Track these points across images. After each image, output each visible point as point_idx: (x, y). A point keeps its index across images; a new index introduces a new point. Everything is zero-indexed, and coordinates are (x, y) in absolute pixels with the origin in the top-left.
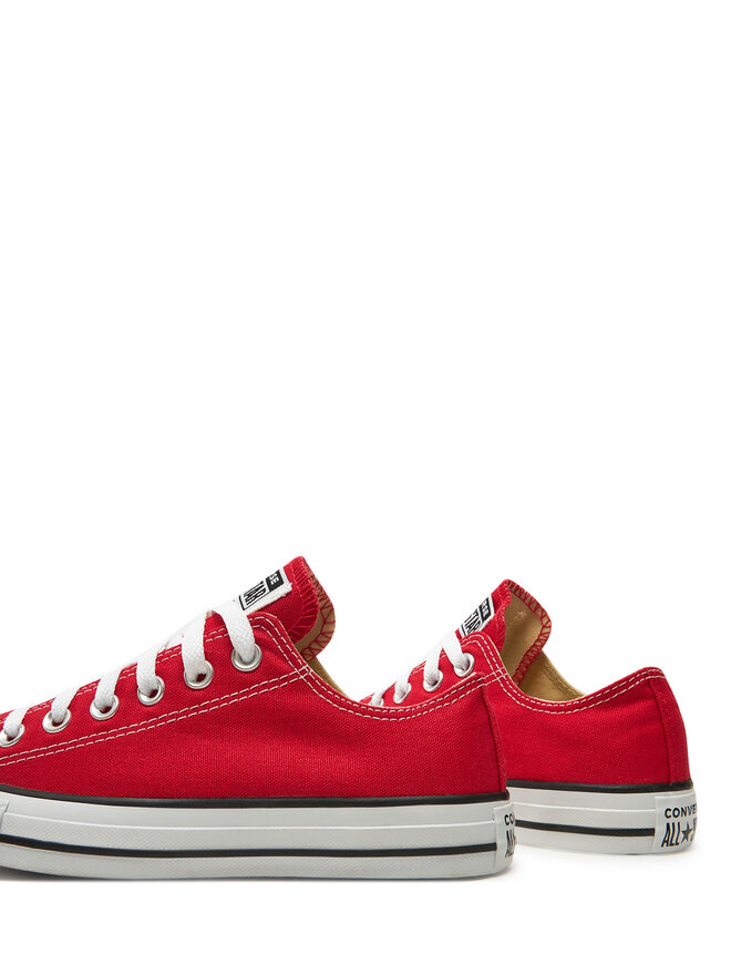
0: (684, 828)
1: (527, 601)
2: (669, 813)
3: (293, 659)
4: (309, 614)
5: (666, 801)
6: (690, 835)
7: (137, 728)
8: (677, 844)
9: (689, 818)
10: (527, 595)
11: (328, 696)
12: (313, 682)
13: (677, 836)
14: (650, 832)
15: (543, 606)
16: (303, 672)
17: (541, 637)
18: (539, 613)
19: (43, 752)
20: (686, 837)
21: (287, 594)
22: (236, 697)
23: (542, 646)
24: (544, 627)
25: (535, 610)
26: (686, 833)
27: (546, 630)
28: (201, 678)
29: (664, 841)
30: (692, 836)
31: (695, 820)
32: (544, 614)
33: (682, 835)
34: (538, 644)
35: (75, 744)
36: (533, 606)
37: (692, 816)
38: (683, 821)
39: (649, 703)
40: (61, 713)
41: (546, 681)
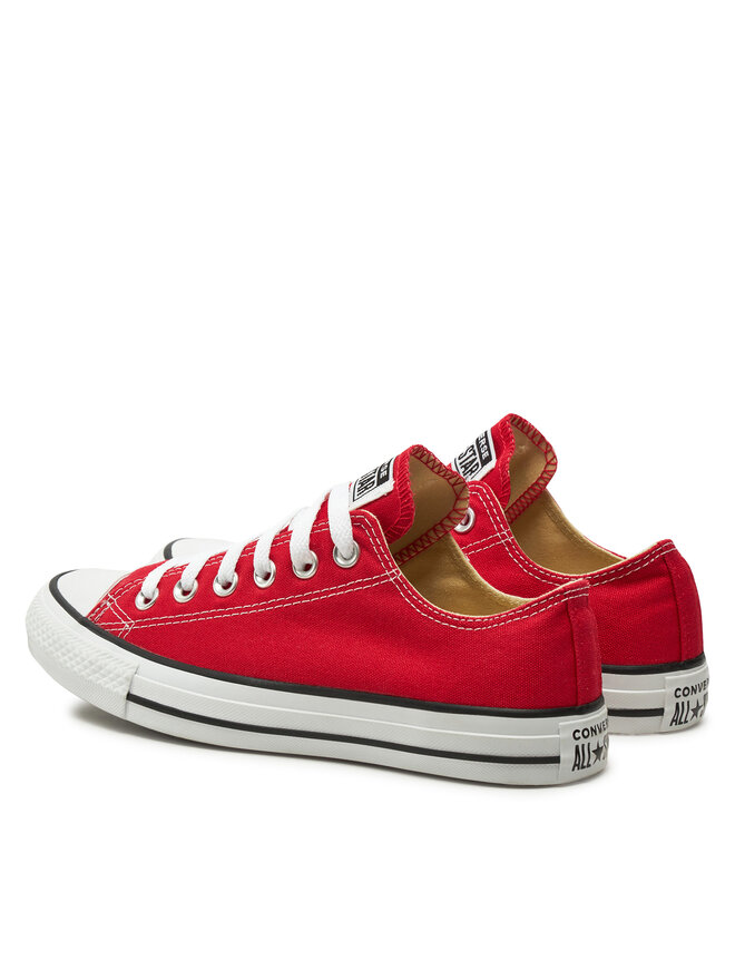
0: (693, 706)
1: (531, 434)
2: (679, 693)
3: (386, 562)
4: (405, 516)
5: (677, 680)
6: (699, 712)
7: (250, 609)
8: (686, 722)
9: (699, 695)
10: (531, 428)
11: (413, 601)
12: (401, 585)
13: (686, 715)
14: (659, 712)
15: (548, 439)
16: (393, 575)
17: (545, 475)
18: (543, 447)
19: (169, 620)
20: (695, 714)
21: (389, 494)
22: (335, 592)
23: (547, 483)
24: (548, 463)
25: (540, 445)
26: (695, 711)
27: (550, 468)
28: (307, 567)
29: (673, 720)
30: (703, 712)
31: (705, 696)
32: (548, 449)
33: (691, 713)
34: (541, 482)
35: (197, 616)
36: (537, 439)
37: (703, 692)
38: (693, 699)
39: (663, 580)
40: (190, 584)
41: (548, 524)
